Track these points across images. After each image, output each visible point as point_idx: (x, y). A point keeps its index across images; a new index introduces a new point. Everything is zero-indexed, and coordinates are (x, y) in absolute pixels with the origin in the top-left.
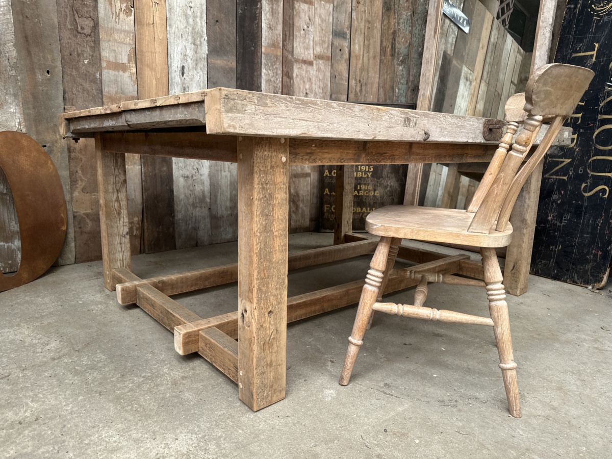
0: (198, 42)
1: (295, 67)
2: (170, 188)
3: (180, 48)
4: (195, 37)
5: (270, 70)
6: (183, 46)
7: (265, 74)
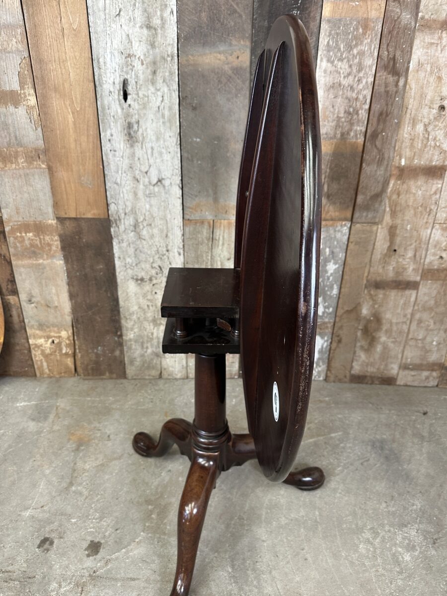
0: (156, 21)
1: (417, 42)
2: (113, 295)
3: (116, 43)
4: (151, 10)
5: (341, 60)
6: (124, 37)
7: (325, 71)
